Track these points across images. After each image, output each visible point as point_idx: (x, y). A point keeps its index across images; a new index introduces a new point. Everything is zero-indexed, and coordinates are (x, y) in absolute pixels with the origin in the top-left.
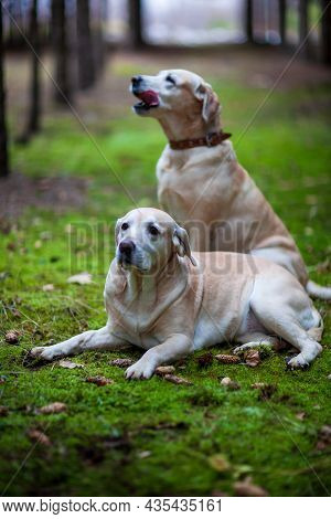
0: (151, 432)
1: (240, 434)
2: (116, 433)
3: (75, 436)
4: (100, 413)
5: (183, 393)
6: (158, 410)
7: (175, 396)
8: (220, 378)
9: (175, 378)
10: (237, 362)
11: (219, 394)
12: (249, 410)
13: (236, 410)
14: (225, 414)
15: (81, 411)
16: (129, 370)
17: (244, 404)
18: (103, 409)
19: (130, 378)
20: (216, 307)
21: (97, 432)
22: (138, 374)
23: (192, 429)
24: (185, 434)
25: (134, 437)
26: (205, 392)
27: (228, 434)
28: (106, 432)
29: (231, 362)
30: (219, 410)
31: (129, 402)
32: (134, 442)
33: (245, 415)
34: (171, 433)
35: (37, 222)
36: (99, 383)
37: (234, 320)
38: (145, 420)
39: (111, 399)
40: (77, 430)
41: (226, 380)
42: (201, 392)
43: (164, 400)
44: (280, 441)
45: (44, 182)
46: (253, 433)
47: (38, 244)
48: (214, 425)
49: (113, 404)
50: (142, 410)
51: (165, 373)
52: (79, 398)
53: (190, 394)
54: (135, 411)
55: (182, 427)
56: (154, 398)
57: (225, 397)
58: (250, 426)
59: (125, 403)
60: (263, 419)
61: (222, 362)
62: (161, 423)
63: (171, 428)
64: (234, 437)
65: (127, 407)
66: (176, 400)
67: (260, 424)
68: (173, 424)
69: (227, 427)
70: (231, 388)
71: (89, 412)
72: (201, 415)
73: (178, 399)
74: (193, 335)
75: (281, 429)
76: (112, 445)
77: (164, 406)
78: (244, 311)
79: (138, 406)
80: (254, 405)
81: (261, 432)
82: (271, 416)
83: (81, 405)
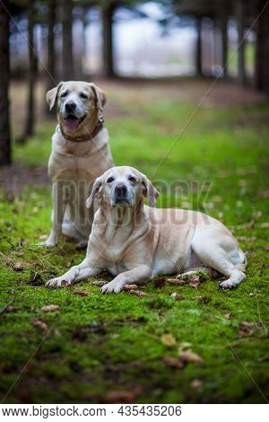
0: (119, 323)
1: (184, 325)
2: (95, 323)
3: (66, 324)
4: (84, 313)
5: (143, 300)
6: (126, 311)
7: (137, 303)
8: (170, 294)
9: (138, 292)
10: (183, 285)
11: (170, 302)
12: (192, 311)
13: (181, 311)
14: (172, 314)
15: (69, 311)
16: (104, 288)
17: (187, 307)
18: (86, 310)
21: (82, 323)
22: (110, 290)
23: (149, 323)
24: (145, 325)
25: (108, 326)
26: (159, 300)
27: (175, 326)
28: (88, 323)
29: (179, 284)
30: (170, 312)
31: (104, 306)
32: (109, 329)
33: (188, 314)
34: (135, 324)
35: (34, 196)
36: (82, 295)
37: (180, 259)
38: (115, 316)
39: (91, 304)
40: (66, 321)
41: (174, 294)
42: (156, 299)
43: (130, 305)
44: (212, 330)
45: (38, 169)
46: (193, 325)
47: (35, 210)
48: (164, 321)
49: (93, 307)
50: (114, 311)
51: (130, 289)
52: (69, 303)
53: (148, 301)
54: (108, 311)
55: (142, 320)
56: (125, 302)
57: (173, 304)
58: (191, 320)
59: (102, 307)
60: (200, 317)
61: (172, 284)
62: (127, 318)
63: (134, 321)
64: (180, 327)
65: (103, 309)
66: (138, 305)
67: (198, 319)
68: (136, 318)
69: (174, 322)
70: (178, 299)
71: (76, 312)
72: (156, 314)
73: (140, 304)
74: (152, 266)
75: (212, 323)
76: (92, 330)
77: (130, 308)
78: (187, 251)
79: (110, 308)
80: (195, 308)
81: (199, 324)
82: (207, 315)
83: (70, 308)
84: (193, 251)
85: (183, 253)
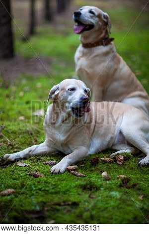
0: (58, 207)
1: (106, 208)
2: (38, 208)
3: (16, 211)
4: (33, 195)
5: (79, 182)
6: (65, 193)
7: (74, 185)
8: (102, 172)
9: (76, 173)
10: (112, 162)
11: (99, 182)
12: (114, 193)
13: (106, 194)
14: (100, 195)
15: (22, 194)
17: (111, 189)
18: (34, 193)
19: (53, 173)
20: (102, 131)
21: (28, 208)
23: (81, 206)
24: (76, 208)
25: (48, 211)
26: (91, 182)
27: (99, 209)
28: (33, 208)
29: (110, 162)
30: (97, 194)
31: (50, 188)
32: (47, 214)
33: (111, 197)
34: (68, 208)
35: (24, 82)
36: (35, 176)
37: (112, 138)
38: (56, 199)
39: (40, 187)
40: (17, 207)
41: (104, 174)
42: (88, 182)
43: (68, 187)
44: (128, 214)
46: (114, 208)
47: (21, 94)
49: (40, 190)
50: (56, 193)
51: (71, 170)
52: (23, 186)
53: (82, 183)
54: (52, 193)
55: (75, 204)
56: (63, 186)
57: (101, 185)
58: (112, 203)
59: (47, 189)
60: (120, 199)
61: (104, 162)
62: (64, 202)
63: (68, 205)
64: (103, 211)
65: (47, 191)
66: (75, 187)
67: (118, 202)
68: (70, 203)
69: (100, 205)
70: (107, 179)
71: (27, 194)
72: (87, 196)
73: (76, 186)
74: (89, 147)
75: (129, 205)
76: (36, 216)
77: (68, 190)
78: (116, 133)
79: (53, 191)
80: (116, 190)
81: (118, 207)
82: (124, 197)
83: (23, 190)
84: (121, 133)
85: (113, 134)
